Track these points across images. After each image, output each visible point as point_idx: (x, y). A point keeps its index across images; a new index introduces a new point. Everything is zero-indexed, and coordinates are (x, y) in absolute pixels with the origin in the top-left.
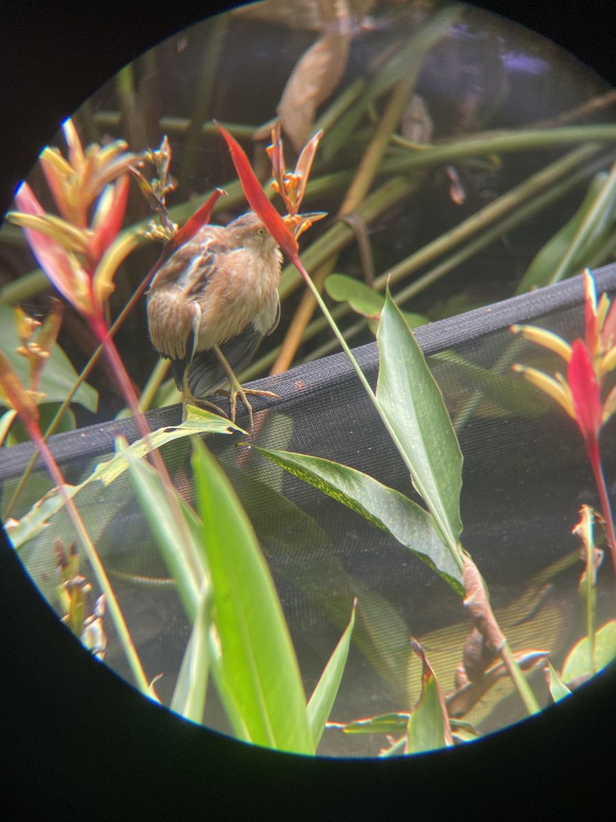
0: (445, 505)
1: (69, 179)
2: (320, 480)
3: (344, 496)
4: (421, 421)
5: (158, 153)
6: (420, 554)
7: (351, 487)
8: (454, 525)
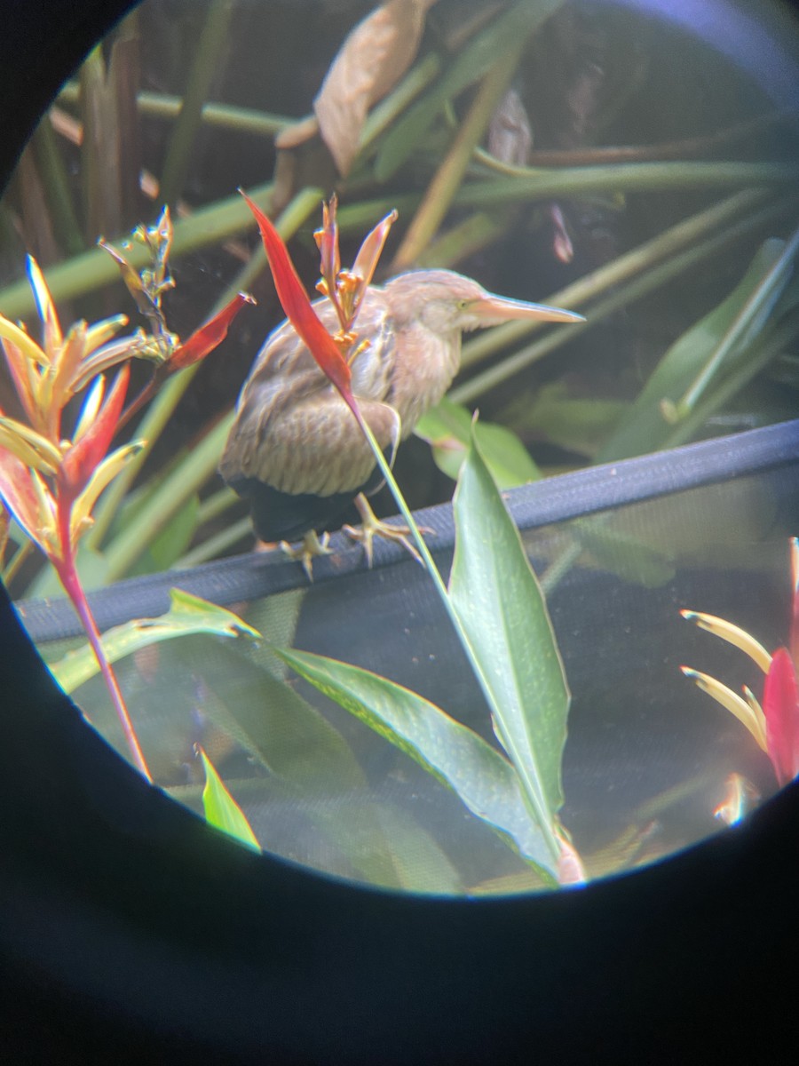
0: (540, 763)
1: (39, 367)
2: (360, 706)
3: (394, 734)
4: (510, 633)
5: (154, 232)
6: (500, 830)
7: (405, 718)
8: (551, 795)
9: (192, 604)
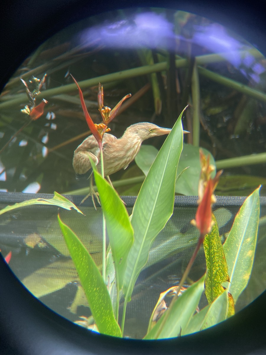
9: (61, 198)
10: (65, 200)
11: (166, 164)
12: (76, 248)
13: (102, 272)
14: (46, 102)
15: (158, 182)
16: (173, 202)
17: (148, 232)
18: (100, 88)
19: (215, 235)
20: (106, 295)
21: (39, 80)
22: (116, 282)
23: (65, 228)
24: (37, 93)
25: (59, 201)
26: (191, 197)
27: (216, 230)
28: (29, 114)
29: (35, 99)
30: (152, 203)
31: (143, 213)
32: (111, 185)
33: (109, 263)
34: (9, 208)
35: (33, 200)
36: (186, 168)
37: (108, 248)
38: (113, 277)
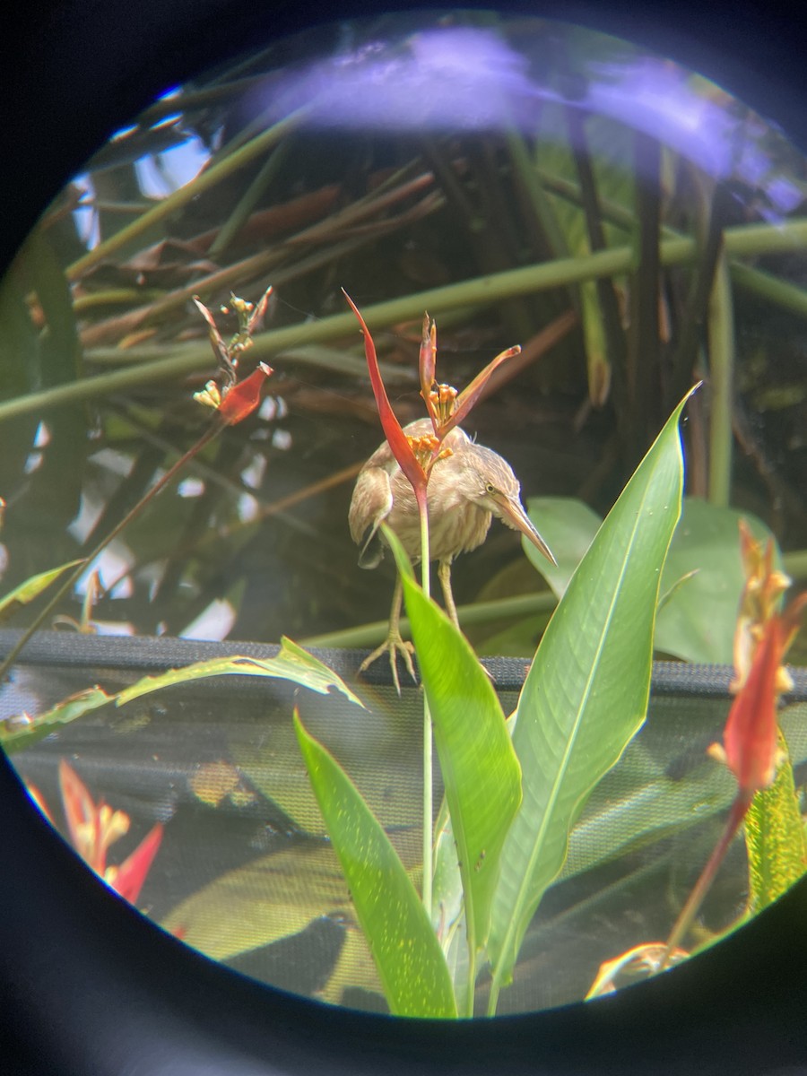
9: (300, 656)
10: (311, 662)
11: (625, 562)
12: (345, 813)
13: (420, 889)
14: (268, 372)
15: (600, 618)
16: (647, 681)
17: (565, 774)
18: (427, 328)
19: (781, 791)
20: (435, 962)
21: (249, 305)
22: (464, 925)
23: (315, 751)
24: (243, 343)
25: (296, 664)
26: (705, 666)
27: (786, 776)
28: (216, 406)
29: (235, 363)
30: (579, 683)
31: (550, 714)
32: (454, 622)
33: (444, 864)
34: (149, 685)
35: (219, 660)
36: (689, 575)
37: (439, 818)
38: (453, 908)
